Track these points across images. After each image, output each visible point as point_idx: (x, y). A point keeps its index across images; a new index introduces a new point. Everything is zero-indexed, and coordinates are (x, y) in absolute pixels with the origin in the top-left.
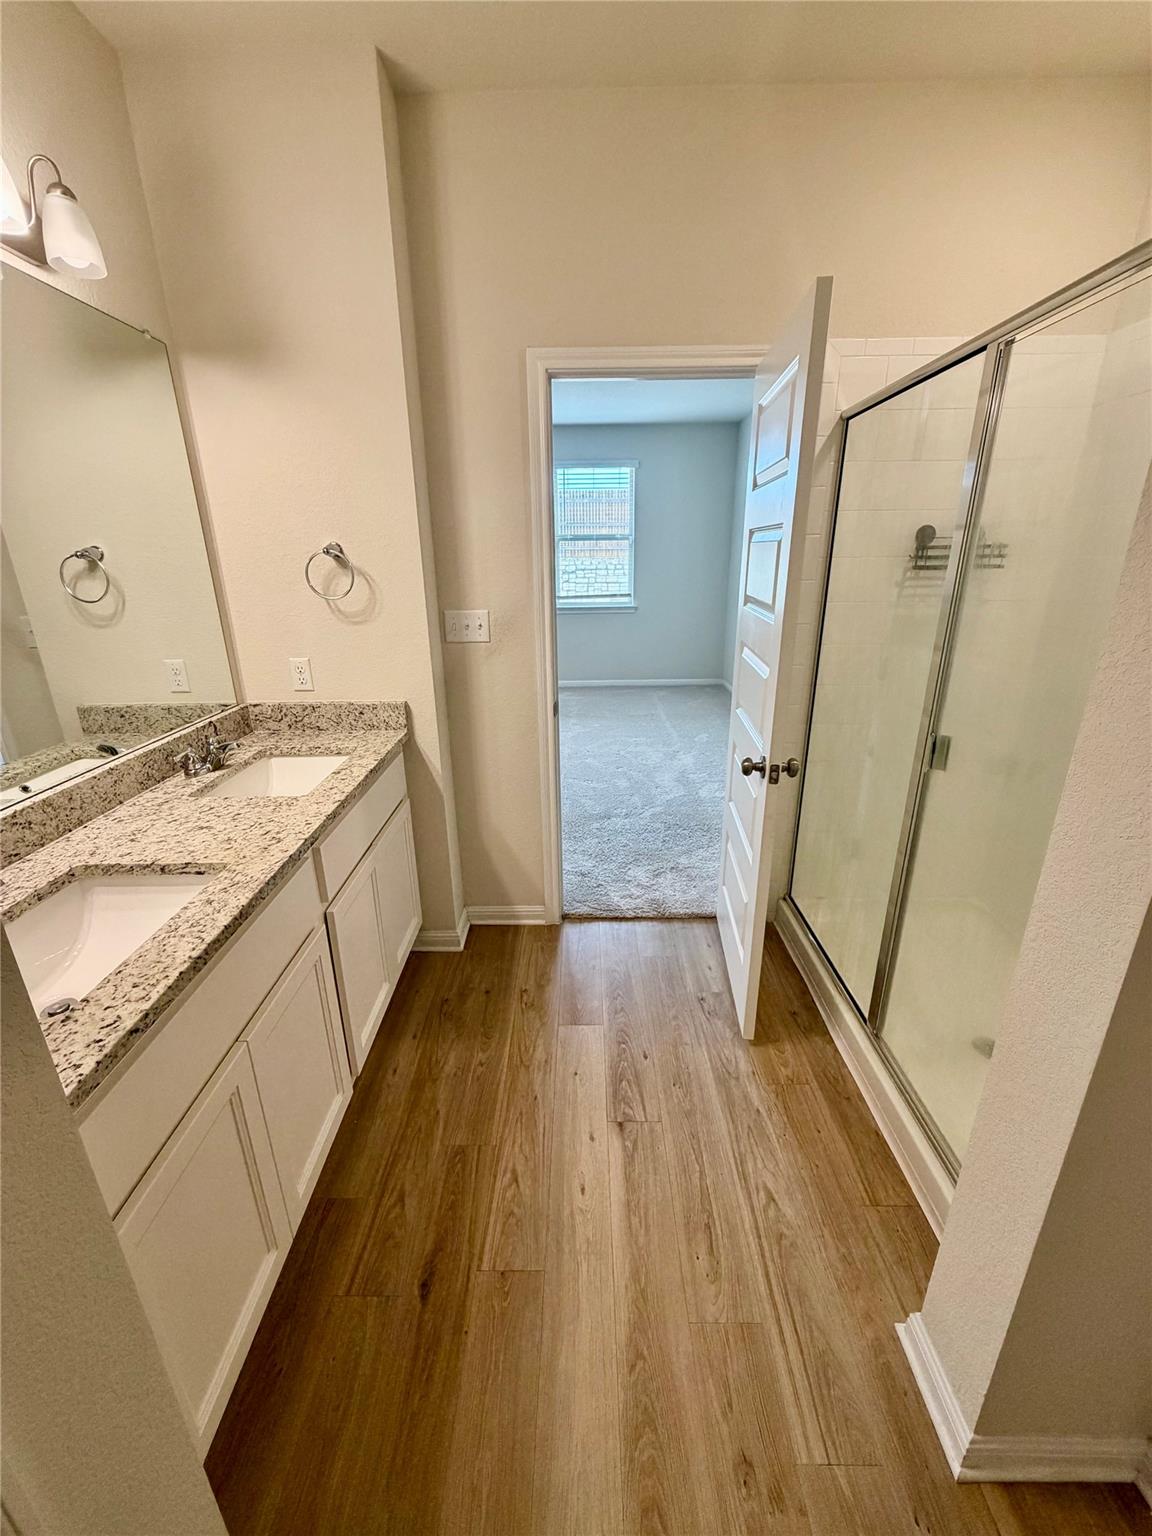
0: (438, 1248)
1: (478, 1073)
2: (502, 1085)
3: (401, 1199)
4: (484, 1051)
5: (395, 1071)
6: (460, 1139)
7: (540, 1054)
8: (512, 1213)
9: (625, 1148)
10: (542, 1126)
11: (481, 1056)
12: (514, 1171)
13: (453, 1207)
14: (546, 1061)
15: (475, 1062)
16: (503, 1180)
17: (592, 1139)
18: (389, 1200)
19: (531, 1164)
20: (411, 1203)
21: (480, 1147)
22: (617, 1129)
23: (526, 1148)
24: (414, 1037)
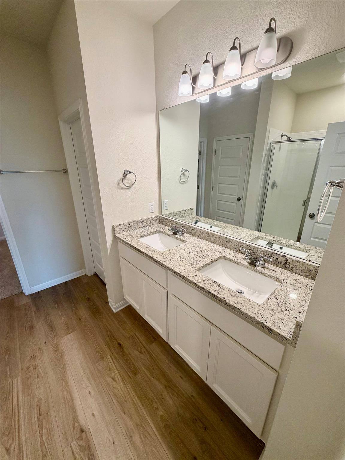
0: (123, 351)
1: (154, 403)
2: (141, 406)
3: (141, 352)
4: (162, 416)
5: (181, 378)
6: (139, 376)
7: (137, 438)
8: (109, 371)
9: (78, 422)
10: (116, 403)
11: (161, 412)
12: (115, 381)
13: (126, 360)
14: (131, 437)
15: (160, 407)
16: (117, 376)
17: (93, 415)
18: (143, 349)
19: (112, 388)
20: (137, 353)
21: (131, 378)
22: (84, 428)
23: (116, 391)
24: (192, 396)
